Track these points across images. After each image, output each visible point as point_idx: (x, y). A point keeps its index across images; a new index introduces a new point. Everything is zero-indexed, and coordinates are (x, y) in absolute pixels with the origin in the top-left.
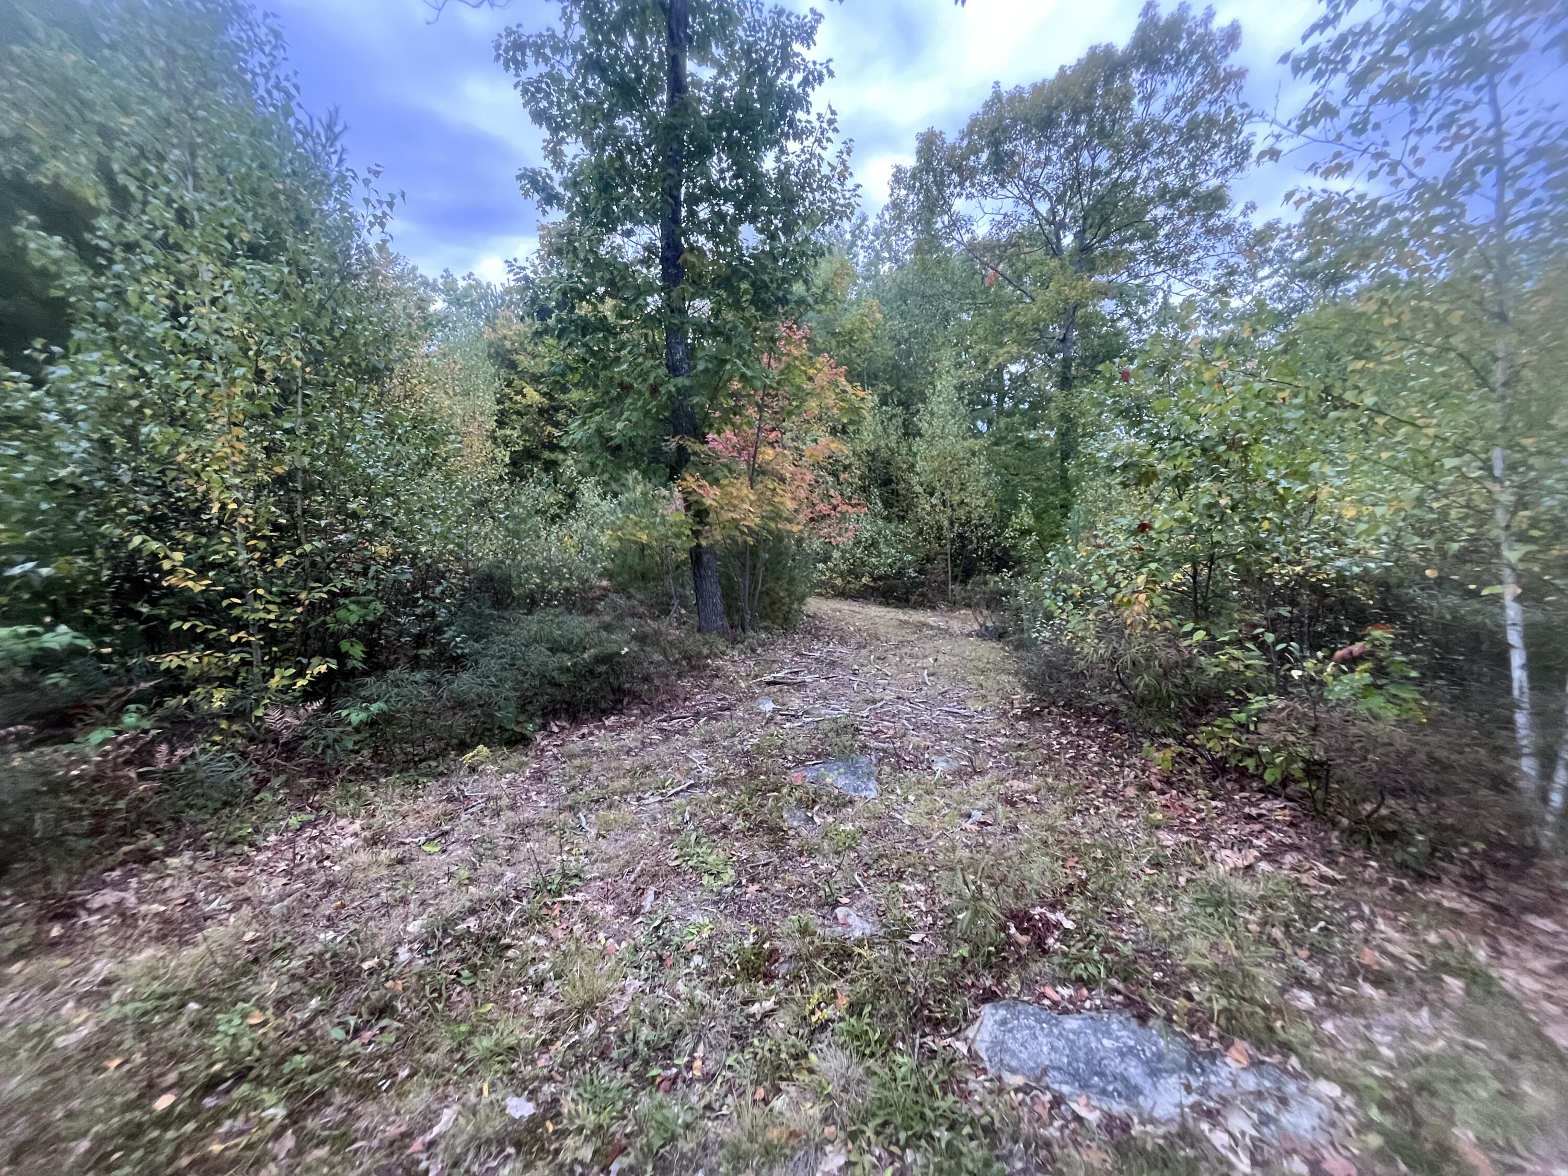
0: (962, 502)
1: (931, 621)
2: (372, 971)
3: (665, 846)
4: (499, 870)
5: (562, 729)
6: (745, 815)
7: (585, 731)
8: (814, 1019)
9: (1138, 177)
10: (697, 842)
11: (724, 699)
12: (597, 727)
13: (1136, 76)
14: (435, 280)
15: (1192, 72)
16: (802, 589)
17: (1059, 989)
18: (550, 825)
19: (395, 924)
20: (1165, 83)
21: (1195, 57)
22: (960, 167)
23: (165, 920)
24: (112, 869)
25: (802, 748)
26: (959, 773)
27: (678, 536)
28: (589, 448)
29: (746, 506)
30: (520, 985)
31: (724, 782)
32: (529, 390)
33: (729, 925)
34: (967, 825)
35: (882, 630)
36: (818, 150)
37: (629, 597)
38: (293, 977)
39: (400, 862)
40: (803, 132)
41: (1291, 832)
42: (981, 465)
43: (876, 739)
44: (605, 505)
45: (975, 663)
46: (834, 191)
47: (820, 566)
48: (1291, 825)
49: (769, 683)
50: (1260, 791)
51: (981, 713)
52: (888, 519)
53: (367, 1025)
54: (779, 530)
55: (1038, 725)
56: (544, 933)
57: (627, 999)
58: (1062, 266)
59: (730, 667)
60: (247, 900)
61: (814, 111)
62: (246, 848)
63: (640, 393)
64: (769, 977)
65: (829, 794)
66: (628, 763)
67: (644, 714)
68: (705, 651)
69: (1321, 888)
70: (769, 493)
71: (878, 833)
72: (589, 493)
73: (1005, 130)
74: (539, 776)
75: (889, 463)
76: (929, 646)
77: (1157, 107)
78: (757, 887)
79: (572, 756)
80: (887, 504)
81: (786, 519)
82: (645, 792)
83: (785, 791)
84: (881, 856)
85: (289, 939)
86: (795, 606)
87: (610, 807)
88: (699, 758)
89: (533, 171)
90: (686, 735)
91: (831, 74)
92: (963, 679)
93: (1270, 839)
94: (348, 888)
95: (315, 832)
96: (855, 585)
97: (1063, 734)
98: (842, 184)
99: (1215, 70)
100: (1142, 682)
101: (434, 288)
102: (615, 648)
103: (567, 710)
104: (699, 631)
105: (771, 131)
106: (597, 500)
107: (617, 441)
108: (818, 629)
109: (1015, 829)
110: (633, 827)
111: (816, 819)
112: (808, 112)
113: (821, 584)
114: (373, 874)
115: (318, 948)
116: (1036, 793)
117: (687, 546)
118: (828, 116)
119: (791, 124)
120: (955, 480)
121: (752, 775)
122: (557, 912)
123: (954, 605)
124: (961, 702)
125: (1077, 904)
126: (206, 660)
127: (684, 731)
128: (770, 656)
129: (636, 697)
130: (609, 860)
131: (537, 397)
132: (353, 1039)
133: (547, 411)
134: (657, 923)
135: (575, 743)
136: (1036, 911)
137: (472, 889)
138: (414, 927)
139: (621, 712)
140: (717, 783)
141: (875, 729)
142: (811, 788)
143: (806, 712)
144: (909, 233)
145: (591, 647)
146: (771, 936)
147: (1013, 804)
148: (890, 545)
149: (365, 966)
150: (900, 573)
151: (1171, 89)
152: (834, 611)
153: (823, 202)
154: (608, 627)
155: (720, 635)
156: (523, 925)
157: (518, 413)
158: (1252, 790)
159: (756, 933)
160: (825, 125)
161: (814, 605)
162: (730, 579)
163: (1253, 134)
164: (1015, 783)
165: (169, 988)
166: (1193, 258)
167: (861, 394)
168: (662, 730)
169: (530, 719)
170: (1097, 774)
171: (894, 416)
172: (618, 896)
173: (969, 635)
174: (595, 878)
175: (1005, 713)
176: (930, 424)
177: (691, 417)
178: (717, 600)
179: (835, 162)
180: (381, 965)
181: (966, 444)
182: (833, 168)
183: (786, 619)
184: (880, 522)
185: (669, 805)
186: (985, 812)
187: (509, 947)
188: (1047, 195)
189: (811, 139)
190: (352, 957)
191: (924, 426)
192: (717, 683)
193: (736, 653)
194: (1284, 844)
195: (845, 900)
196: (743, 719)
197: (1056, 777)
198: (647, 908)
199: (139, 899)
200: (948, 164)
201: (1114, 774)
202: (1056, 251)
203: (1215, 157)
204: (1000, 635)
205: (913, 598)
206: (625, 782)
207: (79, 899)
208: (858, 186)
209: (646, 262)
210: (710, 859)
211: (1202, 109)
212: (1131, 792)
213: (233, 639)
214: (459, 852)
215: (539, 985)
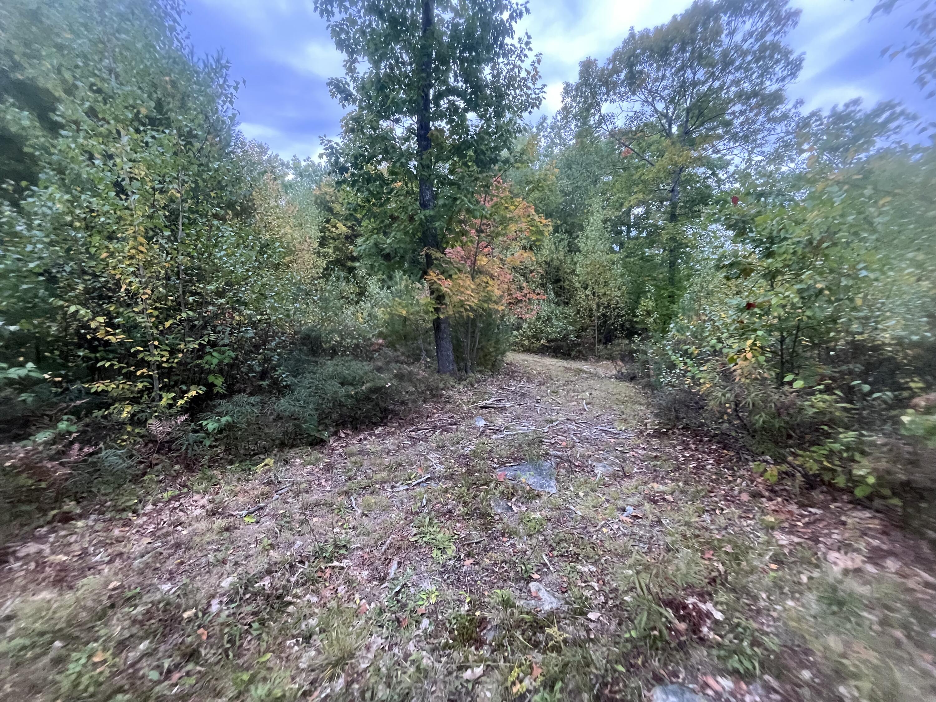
0: (605, 294)
1: (585, 368)
2: (190, 620)
3: (408, 525)
4: (292, 538)
5: (347, 435)
6: (464, 502)
7: (362, 437)
8: (515, 690)
9: (724, 84)
10: (430, 523)
11: (452, 417)
12: (370, 435)
13: (724, 19)
14: (288, 162)
15: (762, 14)
16: (503, 346)
17: (719, 679)
18: (331, 505)
19: (213, 580)
20: (744, 22)
21: (765, 5)
22: (607, 82)
23: (63, 568)
24: (42, 527)
25: (504, 453)
26: (614, 476)
27: (426, 312)
28: (370, 256)
29: (469, 292)
30: (293, 637)
31: (450, 477)
32: (339, 225)
33: (450, 594)
34: (623, 518)
35: (554, 373)
36: (519, 63)
37: (396, 350)
38: (134, 622)
39: (227, 529)
40: (509, 52)
41: (884, 538)
42: (618, 270)
43: (555, 449)
44: (383, 293)
45: (617, 396)
46: (529, 88)
47: (515, 332)
48: (884, 533)
49: (482, 407)
50: (850, 502)
51: (624, 431)
52: (558, 304)
53: (177, 667)
54: (490, 309)
55: (666, 442)
56: (316, 592)
57: (371, 656)
58: (673, 143)
59: (458, 396)
60: (121, 554)
61: (516, 36)
62: (130, 514)
63: (403, 221)
64: (479, 643)
65: (523, 489)
66: (387, 460)
67: (400, 426)
68: (441, 385)
69: (926, 593)
70: (483, 284)
71: (559, 521)
72: (373, 286)
73: (637, 56)
74: (329, 468)
75: (558, 269)
76: (585, 385)
77: (738, 37)
78: (471, 561)
79: (351, 455)
80: (557, 295)
81: (495, 302)
82: (397, 482)
83: (492, 485)
84: (561, 540)
85: (138, 590)
86: (499, 357)
87: (372, 493)
88: (435, 458)
89: (337, 80)
90: (426, 442)
91: (528, 11)
92: (610, 407)
93: (868, 544)
94: (188, 549)
95: (177, 504)
96: (537, 345)
97: (685, 449)
98: (534, 84)
99: (779, 12)
100: (760, 419)
101: (288, 167)
102: (382, 383)
103: (351, 422)
104: (438, 372)
105: (488, 52)
106: (378, 290)
107: (387, 251)
108: (513, 372)
109: (659, 523)
110: (386, 509)
111: (514, 508)
112: (512, 38)
113: (515, 344)
114: (208, 537)
115: (158, 596)
116: (672, 494)
117: (431, 318)
118: (526, 39)
119: (501, 46)
120: (602, 280)
121: (470, 472)
122: (328, 575)
123: (599, 358)
124: (610, 423)
125: (722, 596)
126: (121, 386)
127: (426, 439)
128: (482, 389)
129: (395, 414)
130: (368, 534)
131: (344, 229)
132: (165, 680)
133: (350, 237)
134: (397, 590)
135: (355, 446)
136: (690, 601)
137: (272, 553)
138: (226, 583)
139: (386, 425)
140: (446, 478)
141: (553, 441)
142: (510, 484)
143: (507, 428)
144: (573, 127)
145: (367, 382)
146: (482, 606)
147: (655, 502)
148: (559, 320)
149: (186, 615)
150: (565, 338)
151: (748, 26)
152: (524, 360)
153: (521, 96)
154: (379, 369)
155: (451, 375)
156: (303, 584)
157: (333, 239)
158: (843, 501)
159: (470, 602)
160: (523, 46)
161: (511, 357)
162: (458, 340)
163: (804, 53)
164: (655, 485)
165: (45, 627)
166: (759, 137)
167: (544, 222)
168: (411, 438)
169: (326, 428)
170: (716, 481)
171: (563, 239)
172: (372, 563)
173: (611, 378)
174: (358, 548)
175: (641, 432)
176: (586, 244)
177: (435, 236)
178: (450, 353)
179: (530, 68)
180: (196, 615)
181: (608, 257)
182: (529, 73)
183: (493, 365)
184: (553, 306)
185: (411, 493)
186: (636, 507)
187: (290, 603)
188: (662, 98)
189: (514, 56)
190: (178, 606)
191: (581, 245)
192: (449, 406)
193: (461, 387)
194: (882, 550)
195: (536, 576)
196: (464, 431)
197: (686, 483)
198: (392, 575)
199: (52, 550)
200: (600, 80)
201: (730, 482)
202: (669, 134)
203: (777, 69)
204: (632, 378)
205: (573, 354)
206: (384, 474)
207: (11, 550)
208: (545, 86)
209: (407, 139)
210: (439, 536)
211: (769, 38)
212: (745, 497)
213: (139, 373)
214: (268, 523)
215: (308, 638)
